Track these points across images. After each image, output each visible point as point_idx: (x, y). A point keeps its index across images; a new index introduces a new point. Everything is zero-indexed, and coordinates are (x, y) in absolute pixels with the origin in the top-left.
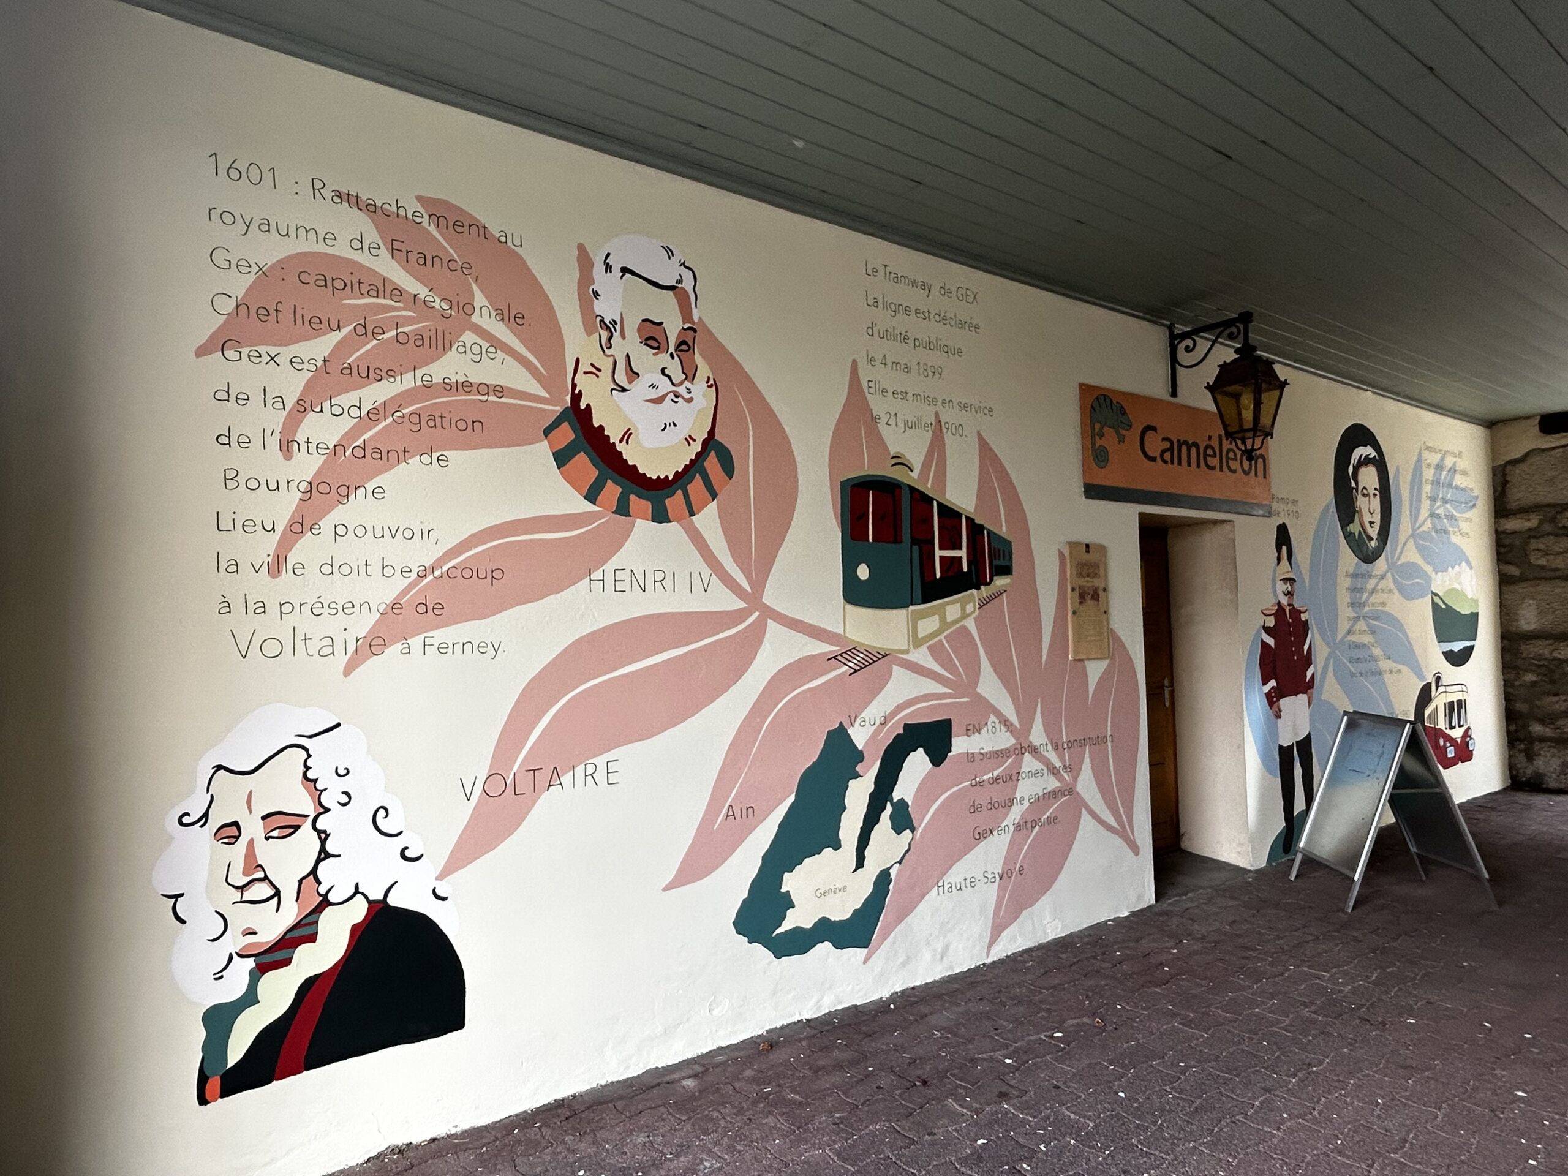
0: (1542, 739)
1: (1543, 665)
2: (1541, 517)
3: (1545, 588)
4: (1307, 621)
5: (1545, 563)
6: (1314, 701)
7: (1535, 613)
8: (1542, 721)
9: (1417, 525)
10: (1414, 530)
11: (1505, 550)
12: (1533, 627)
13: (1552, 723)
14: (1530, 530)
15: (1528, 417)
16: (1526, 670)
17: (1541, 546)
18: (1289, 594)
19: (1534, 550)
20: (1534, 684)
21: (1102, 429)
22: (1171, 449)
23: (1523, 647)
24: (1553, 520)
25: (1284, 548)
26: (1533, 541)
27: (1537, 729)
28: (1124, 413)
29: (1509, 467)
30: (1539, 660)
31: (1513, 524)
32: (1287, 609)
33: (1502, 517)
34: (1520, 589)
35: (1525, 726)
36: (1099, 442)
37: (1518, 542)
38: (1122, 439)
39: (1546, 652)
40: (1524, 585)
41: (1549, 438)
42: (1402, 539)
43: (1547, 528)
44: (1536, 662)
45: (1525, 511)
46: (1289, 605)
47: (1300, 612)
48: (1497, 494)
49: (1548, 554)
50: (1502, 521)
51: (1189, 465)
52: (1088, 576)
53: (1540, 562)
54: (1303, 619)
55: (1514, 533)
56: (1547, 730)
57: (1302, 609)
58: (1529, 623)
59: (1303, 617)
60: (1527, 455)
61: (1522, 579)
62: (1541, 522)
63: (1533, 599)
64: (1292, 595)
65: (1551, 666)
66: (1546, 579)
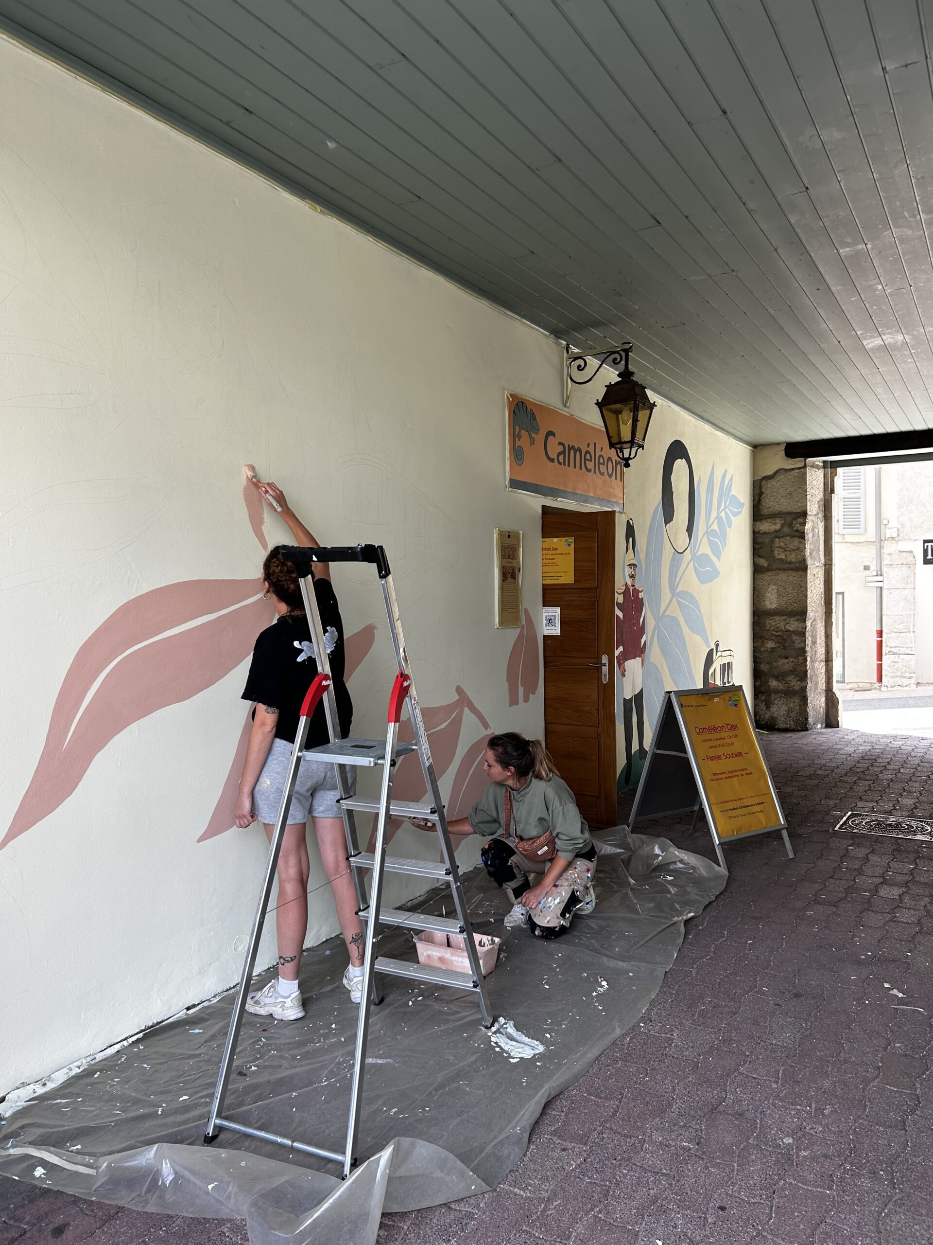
0: (776, 692)
1: (779, 635)
2: (783, 522)
3: (783, 576)
4: (642, 598)
5: (784, 557)
6: (646, 664)
7: (776, 595)
8: (777, 678)
9: (709, 524)
10: (707, 528)
11: (759, 546)
12: (774, 606)
13: (783, 679)
14: (776, 531)
15: (778, 444)
16: (768, 639)
17: (782, 544)
18: (632, 576)
19: (777, 547)
20: (773, 649)
21: (519, 432)
22: (563, 453)
23: (768, 622)
24: (790, 525)
25: (631, 539)
26: (777, 540)
27: (773, 683)
28: (535, 419)
29: (764, 482)
30: (777, 632)
31: (765, 526)
32: (631, 588)
33: (758, 520)
34: (767, 576)
35: (767, 682)
36: (518, 443)
37: (767, 540)
38: (532, 442)
39: (782, 625)
40: (769, 573)
41: (791, 461)
42: (701, 534)
43: (786, 530)
44: (774, 633)
45: (773, 516)
46: (633, 586)
47: (639, 592)
48: (755, 502)
49: (785, 551)
50: (758, 524)
51: (575, 467)
52: (509, 558)
53: (780, 557)
54: (640, 597)
55: (765, 533)
56: (780, 684)
57: (640, 589)
58: (771, 603)
59: (641, 595)
60: (776, 472)
61: (768, 569)
62: (782, 526)
63: (775, 584)
64: (634, 578)
65: (784, 636)
66: (784, 570)
